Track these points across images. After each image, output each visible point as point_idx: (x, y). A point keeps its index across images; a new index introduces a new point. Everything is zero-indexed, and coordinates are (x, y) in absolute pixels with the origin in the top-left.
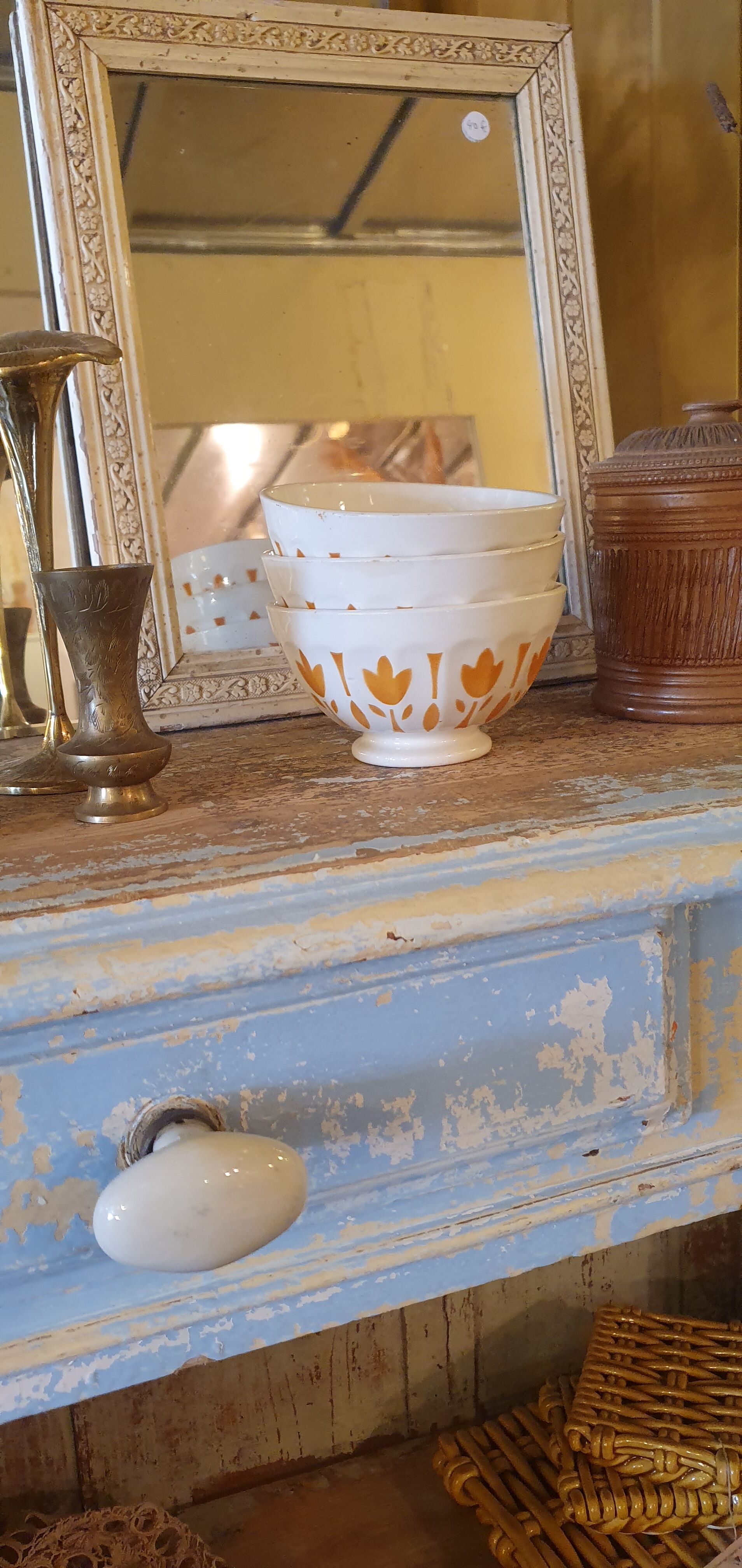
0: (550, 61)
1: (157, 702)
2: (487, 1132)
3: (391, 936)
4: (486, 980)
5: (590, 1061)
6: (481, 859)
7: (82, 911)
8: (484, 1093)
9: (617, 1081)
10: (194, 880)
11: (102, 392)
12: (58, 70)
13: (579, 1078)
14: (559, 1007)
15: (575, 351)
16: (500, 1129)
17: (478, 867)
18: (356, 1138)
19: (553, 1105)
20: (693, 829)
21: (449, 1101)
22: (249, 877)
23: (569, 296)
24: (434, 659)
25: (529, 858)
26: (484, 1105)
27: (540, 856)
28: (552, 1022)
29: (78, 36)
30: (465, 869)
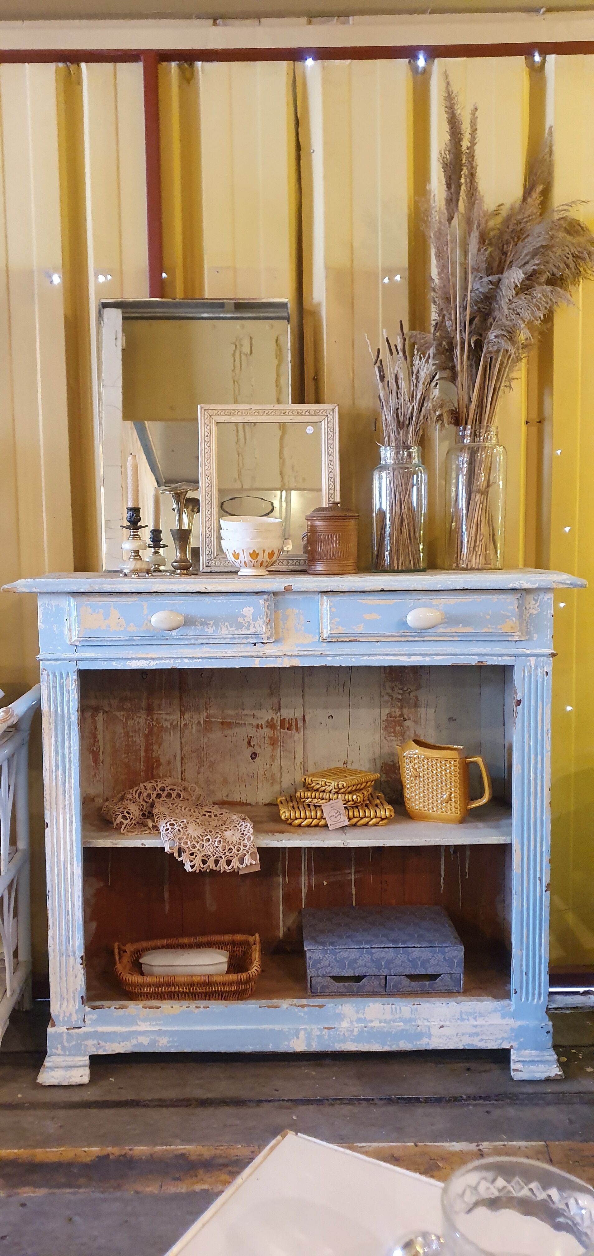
0: (331, 413)
2: (228, 631)
8: (227, 624)
11: (206, 494)
12: (205, 423)
13: (246, 625)
14: (242, 610)
15: (331, 486)
19: (241, 629)
21: (220, 624)
23: (331, 472)
24: (243, 551)
28: (241, 613)
29: (210, 416)
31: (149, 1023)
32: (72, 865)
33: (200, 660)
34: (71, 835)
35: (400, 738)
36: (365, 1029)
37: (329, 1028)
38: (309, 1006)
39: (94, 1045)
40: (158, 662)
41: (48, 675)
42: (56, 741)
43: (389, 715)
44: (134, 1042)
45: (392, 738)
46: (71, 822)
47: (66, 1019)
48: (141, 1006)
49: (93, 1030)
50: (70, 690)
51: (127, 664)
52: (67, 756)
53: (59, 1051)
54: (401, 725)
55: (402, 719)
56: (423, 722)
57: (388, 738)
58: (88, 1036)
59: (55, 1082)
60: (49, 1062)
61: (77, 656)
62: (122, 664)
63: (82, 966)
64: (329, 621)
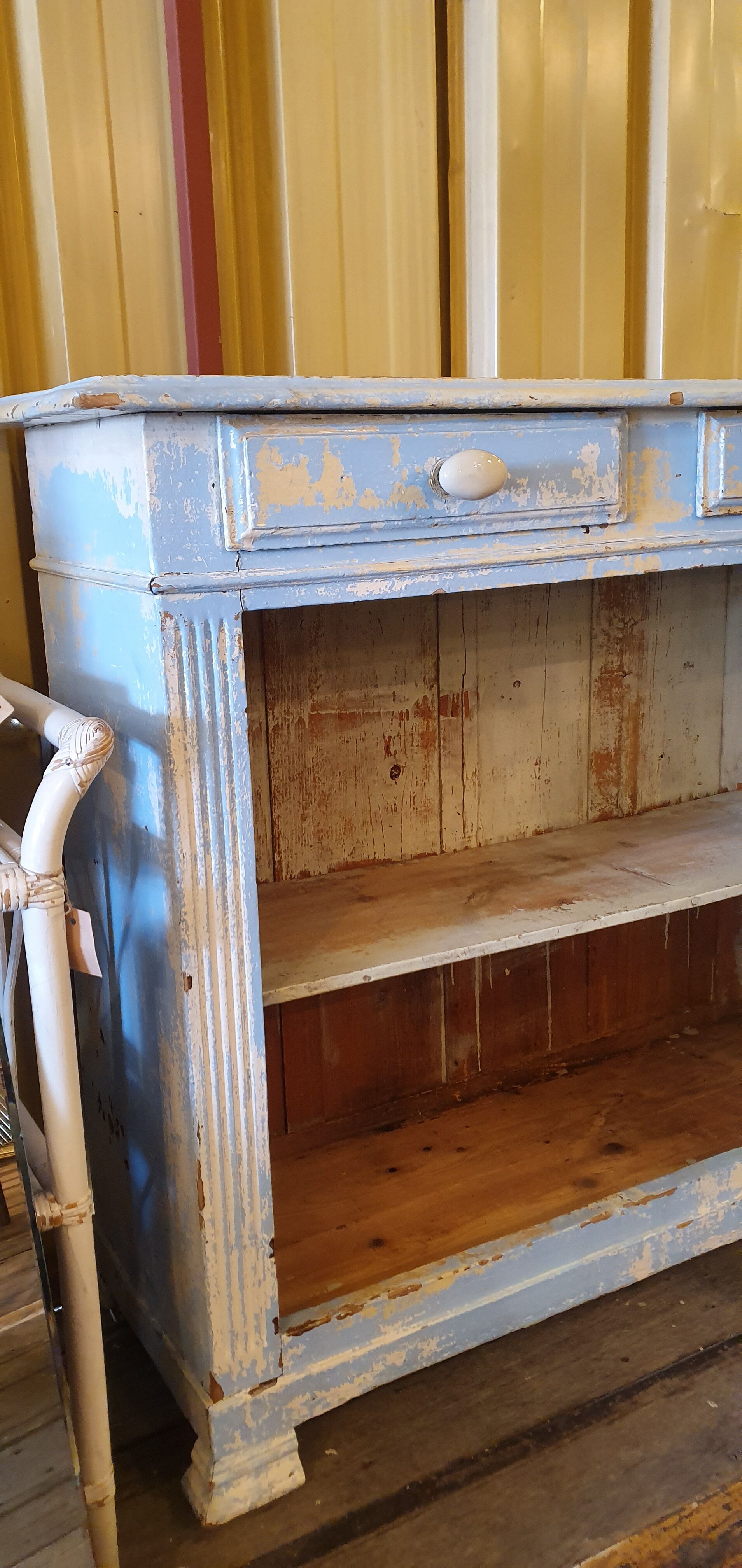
2: (552, 501)
3: (530, 397)
4: (555, 435)
5: (591, 477)
8: (552, 484)
9: (600, 490)
13: (587, 485)
14: (581, 452)
16: (557, 500)
18: (507, 492)
19: (577, 495)
21: (540, 484)
26: (552, 489)
28: (578, 458)
31: (400, 1323)
32: (246, 1056)
33: (490, 571)
34: (242, 993)
35: (617, 707)
36: (734, 1207)
37: (683, 1226)
38: (653, 1197)
39: (305, 1404)
40: (408, 581)
41: (177, 629)
42: (203, 787)
43: (605, 670)
44: (379, 1367)
45: (609, 709)
46: (241, 963)
47: (245, 1374)
48: (384, 1296)
49: (303, 1375)
50: (228, 662)
51: (348, 590)
52: (226, 818)
53: (239, 1442)
54: (620, 685)
55: (621, 673)
56: (649, 675)
57: (602, 711)
58: (291, 1392)
59: (242, 1508)
60: (220, 1472)
61: (244, 576)
62: (337, 590)
63: (273, 1259)
64: (722, 472)
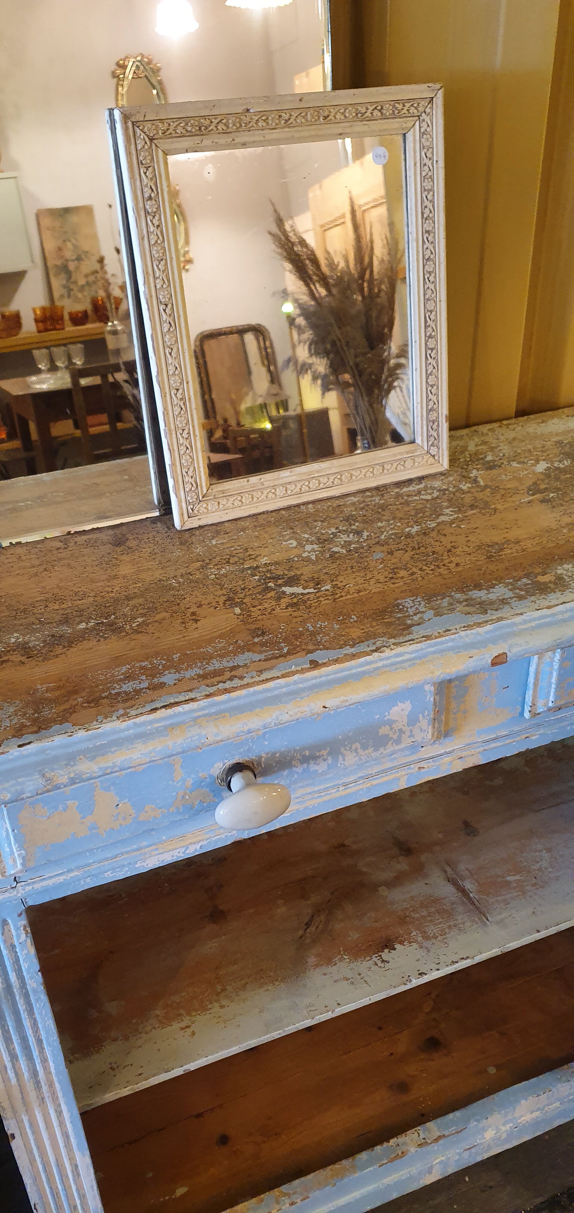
0: (427, 108)
1: (197, 512)
3: (324, 707)
4: (360, 707)
5: (400, 730)
6: (361, 665)
7: (204, 700)
8: (358, 745)
9: (412, 736)
10: (245, 681)
12: (140, 163)
13: (395, 737)
14: (389, 713)
16: (362, 757)
17: (359, 670)
18: (305, 765)
19: (385, 746)
20: (450, 644)
21: (342, 750)
22: (268, 680)
25: (380, 664)
26: (356, 749)
27: (385, 662)
28: (386, 719)
29: (151, 140)
30: (354, 671)
34: (63, 1128)
37: (469, 1149)
38: (445, 1136)
46: (60, 1113)
62: (125, 869)
64: (553, 686)
